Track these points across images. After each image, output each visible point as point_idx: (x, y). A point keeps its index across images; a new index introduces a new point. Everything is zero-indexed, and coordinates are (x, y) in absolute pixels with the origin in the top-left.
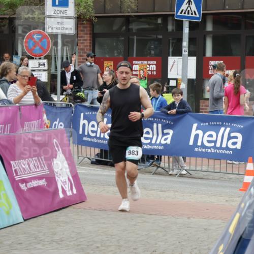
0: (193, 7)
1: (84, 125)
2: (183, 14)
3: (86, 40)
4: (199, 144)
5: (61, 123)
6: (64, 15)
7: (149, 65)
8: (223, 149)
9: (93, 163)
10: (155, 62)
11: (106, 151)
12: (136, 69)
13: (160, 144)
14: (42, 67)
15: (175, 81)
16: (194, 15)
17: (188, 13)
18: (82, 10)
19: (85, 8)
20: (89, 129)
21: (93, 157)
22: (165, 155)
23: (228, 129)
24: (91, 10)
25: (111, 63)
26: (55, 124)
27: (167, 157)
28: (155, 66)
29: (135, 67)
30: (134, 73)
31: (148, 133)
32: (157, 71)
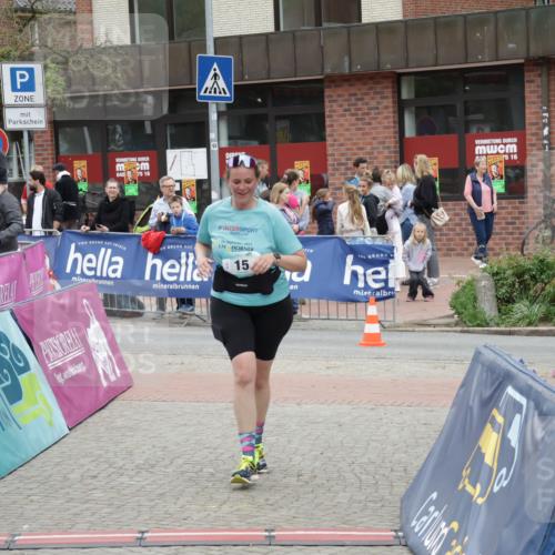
0: (222, 83)
1: (76, 260)
2: (207, 94)
6: (29, 103)
7: (140, 163)
10: (148, 159)
11: (112, 296)
12: (121, 170)
13: (193, 282)
16: (223, 95)
17: (215, 92)
22: (201, 297)
25: (84, 163)
28: (147, 164)
29: (119, 167)
30: (118, 175)
31: (173, 266)
32: (150, 170)
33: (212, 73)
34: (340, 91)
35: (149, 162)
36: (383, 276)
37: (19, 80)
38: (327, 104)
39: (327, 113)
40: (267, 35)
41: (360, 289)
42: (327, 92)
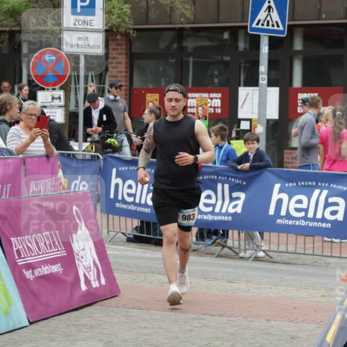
0: (275, 16)
1: (117, 185)
2: (260, 26)
3: (120, 63)
4: (283, 213)
5: (84, 183)
6: (89, 27)
7: (212, 99)
8: (318, 221)
9: (129, 240)
10: (220, 95)
12: (192, 105)
13: (227, 214)
14: (56, 102)
15: (248, 123)
16: (276, 28)
17: (268, 25)
18: (115, 20)
19: (120, 17)
20: (124, 191)
21: (129, 231)
22: (233, 229)
23: (325, 192)
24: (127, 19)
25: (157, 96)
26: (76, 184)
27: (236, 232)
28: (219, 101)
29: (190, 102)
30: (189, 110)
31: (209, 197)
32: (222, 107)
35: (221, 99)
37: (79, 4)
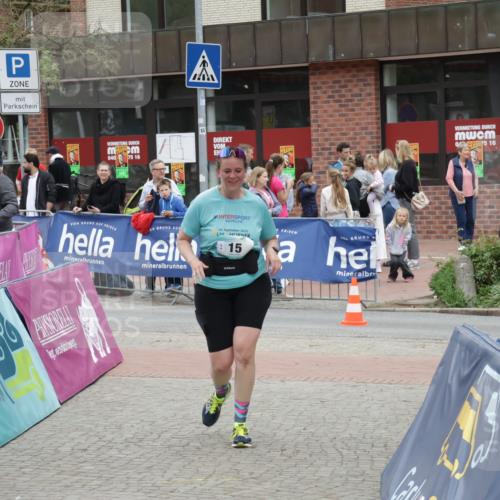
0: (210, 70)
1: (68, 240)
2: (196, 80)
6: (25, 88)
7: (131, 146)
10: (138, 143)
12: (112, 153)
13: (181, 262)
16: (211, 81)
17: (204, 79)
22: (188, 276)
25: (77, 146)
28: (138, 148)
29: (110, 150)
30: (109, 158)
31: (161, 247)
32: (140, 154)
33: (201, 60)
34: (324, 78)
35: (140, 146)
36: (364, 257)
37: (14, 66)
38: (311, 91)
39: (312, 100)
40: (254, 24)
41: (342, 270)
42: (312, 79)
